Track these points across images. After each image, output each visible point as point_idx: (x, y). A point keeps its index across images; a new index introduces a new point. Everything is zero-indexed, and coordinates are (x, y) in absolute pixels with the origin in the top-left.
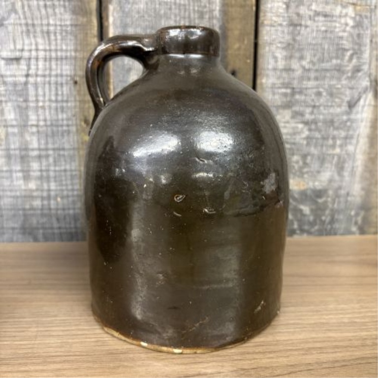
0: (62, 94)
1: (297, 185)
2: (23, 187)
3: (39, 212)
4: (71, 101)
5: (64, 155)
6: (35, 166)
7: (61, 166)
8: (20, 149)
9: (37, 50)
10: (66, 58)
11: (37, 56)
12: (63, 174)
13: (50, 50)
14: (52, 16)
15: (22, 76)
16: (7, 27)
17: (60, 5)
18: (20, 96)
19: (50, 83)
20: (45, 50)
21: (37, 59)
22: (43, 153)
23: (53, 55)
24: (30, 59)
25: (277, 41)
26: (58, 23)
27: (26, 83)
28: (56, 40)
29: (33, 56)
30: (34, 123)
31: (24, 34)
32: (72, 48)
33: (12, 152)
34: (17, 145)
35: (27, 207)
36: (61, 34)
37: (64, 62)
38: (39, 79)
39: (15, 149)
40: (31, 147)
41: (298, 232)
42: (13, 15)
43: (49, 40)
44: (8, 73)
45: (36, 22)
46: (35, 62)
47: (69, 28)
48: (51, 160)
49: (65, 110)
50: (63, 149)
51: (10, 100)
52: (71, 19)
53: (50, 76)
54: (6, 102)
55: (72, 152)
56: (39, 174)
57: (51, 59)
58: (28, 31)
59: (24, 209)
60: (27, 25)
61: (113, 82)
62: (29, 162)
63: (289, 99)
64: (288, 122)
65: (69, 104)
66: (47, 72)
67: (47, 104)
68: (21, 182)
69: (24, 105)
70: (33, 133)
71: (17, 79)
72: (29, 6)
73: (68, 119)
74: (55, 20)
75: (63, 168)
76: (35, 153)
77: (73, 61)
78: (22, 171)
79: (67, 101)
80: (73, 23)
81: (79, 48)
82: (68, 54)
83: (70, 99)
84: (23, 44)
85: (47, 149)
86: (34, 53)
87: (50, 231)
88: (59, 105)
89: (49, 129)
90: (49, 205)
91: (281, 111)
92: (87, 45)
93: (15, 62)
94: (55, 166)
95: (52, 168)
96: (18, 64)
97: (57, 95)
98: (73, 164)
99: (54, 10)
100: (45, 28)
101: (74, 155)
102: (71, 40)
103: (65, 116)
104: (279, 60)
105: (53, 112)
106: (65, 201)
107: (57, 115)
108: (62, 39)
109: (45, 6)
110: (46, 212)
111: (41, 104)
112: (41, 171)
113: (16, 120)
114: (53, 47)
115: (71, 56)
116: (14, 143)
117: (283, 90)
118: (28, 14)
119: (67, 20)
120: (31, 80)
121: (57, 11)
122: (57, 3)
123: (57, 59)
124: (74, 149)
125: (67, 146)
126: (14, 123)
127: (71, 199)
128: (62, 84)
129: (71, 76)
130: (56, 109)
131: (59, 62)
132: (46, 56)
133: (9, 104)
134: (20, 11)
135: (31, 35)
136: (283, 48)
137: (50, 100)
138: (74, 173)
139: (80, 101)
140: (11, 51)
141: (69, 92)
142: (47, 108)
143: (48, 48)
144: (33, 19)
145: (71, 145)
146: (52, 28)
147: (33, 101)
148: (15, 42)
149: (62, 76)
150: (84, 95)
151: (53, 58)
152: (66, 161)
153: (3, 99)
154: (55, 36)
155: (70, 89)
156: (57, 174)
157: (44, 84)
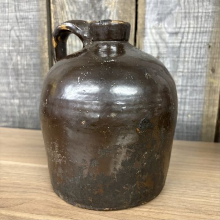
0: (200, 54)
4: (205, 58)
5: (196, 90)
7: (193, 96)
9: (189, 27)
10: (206, 32)
11: (189, 31)
12: (194, 101)
13: (197, 28)
14: (201, 7)
15: (177, 43)
16: (173, 15)
18: (176, 54)
19: (193, 47)
20: (194, 28)
21: (188, 33)
22: (184, 88)
23: (199, 30)
24: (184, 33)
26: (204, 11)
27: (180, 47)
28: (201, 21)
30: (181, 70)
31: (183, 18)
32: (211, 25)
36: (205, 17)
37: (204, 34)
38: (188, 45)
40: (177, 84)
42: (178, 8)
43: (197, 21)
44: (170, 41)
45: (191, 11)
46: (187, 35)
47: (210, 14)
48: (188, 92)
49: (201, 63)
51: (169, 57)
52: (213, 9)
53: (194, 43)
54: (166, 58)
55: (201, 88)
56: (179, 100)
57: (196, 33)
58: (185, 17)
60: (185, 13)
65: (204, 60)
66: (193, 41)
69: (176, 59)
70: (180, 76)
71: (174, 45)
72: (188, 2)
73: (202, 69)
74: (202, 10)
75: (194, 97)
77: (210, 34)
79: (203, 58)
80: (213, 11)
81: (215, 25)
82: (208, 30)
84: (181, 24)
85: (187, 86)
86: (187, 30)
87: (181, 134)
88: (198, 60)
89: (190, 74)
90: (183, 119)
93: (174, 35)
94: (190, 96)
95: (188, 97)
96: (177, 36)
97: (197, 54)
98: (201, 95)
99: (203, 3)
100: (196, 15)
101: (202, 90)
102: (210, 21)
103: (200, 67)
105: (193, 64)
106: (193, 117)
107: (195, 66)
108: (205, 21)
109: (198, 1)
111: (187, 59)
112: (181, 98)
113: (170, 68)
114: (199, 26)
115: (209, 30)
118: (187, 7)
119: (209, 9)
120: (183, 45)
123: (200, 33)
124: (203, 87)
125: (199, 85)
127: (196, 116)
129: (207, 43)
130: (195, 62)
131: (201, 35)
132: (193, 31)
133: (168, 59)
134: (182, 5)
135: (187, 19)
138: (200, 101)
139: (211, 58)
140: (174, 28)
141: (204, 53)
142: (190, 62)
143: (196, 26)
144: (189, 9)
145: (201, 84)
146: (200, 14)
147: (182, 58)
148: (176, 23)
149: (202, 43)
150: (214, 54)
151: (198, 32)
152: (197, 94)
153: (165, 56)
154: (201, 19)
155: (206, 51)
156: (190, 101)
157: (190, 48)
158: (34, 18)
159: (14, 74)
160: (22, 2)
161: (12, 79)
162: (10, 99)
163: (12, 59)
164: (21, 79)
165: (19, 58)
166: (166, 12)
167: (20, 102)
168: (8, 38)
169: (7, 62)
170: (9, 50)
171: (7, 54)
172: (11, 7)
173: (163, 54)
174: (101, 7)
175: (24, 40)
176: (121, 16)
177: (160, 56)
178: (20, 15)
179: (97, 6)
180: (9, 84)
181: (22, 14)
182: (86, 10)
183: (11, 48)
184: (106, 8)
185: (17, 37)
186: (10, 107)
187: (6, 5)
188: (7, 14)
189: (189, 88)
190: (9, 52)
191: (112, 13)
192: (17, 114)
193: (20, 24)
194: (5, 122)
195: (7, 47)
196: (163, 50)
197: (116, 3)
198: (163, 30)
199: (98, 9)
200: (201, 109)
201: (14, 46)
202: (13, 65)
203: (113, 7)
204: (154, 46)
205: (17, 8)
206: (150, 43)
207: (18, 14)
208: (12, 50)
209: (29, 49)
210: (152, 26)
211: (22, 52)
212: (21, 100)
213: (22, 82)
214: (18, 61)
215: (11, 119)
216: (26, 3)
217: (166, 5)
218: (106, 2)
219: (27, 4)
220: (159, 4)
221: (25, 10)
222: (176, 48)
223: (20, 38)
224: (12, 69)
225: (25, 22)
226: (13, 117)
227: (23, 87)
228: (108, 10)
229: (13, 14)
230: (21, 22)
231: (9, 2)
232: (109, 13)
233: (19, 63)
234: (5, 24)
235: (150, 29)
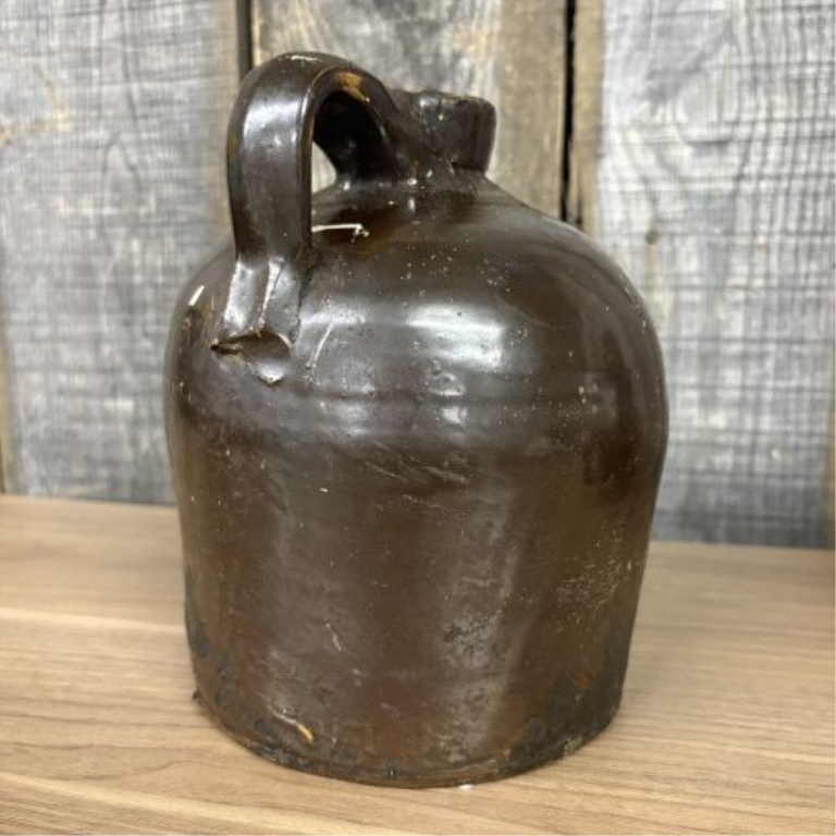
0: (815, 219)
2: (697, 422)
3: (726, 479)
5: (800, 356)
6: (732, 376)
7: (789, 378)
8: (702, 339)
9: (769, 121)
11: (768, 134)
12: (792, 396)
13: (800, 120)
14: (813, 42)
15: (726, 178)
16: (707, 75)
18: (718, 221)
19: (788, 193)
20: (788, 121)
21: (766, 140)
22: (754, 349)
23: (806, 129)
24: (749, 141)
26: (826, 58)
27: (734, 195)
28: (816, 95)
29: (757, 135)
30: (742, 281)
31: (745, 88)
33: (682, 345)
34: (696, 330)
35: (700, 465)
36: (830, 82)
37: (827, 144)
38: (764, 185)
39: (689, 339)
40: (726, 334)
42: (726, 48)
43: (801, 97)
44: (697, 173)
45: (774, 60)
46: (761, 149)
48: (770, 364)
49: (816, 252)
51: (694, 232)
53: (791, 176)
54: (684, 235)
55: (819, 349)
56: (736, 394)
57: (798, 139)
58: (755, 81)
59: (692, 472)
60: (754, 66)
62: (717, 368)
65: (827, 241)
66: (786, 170)
68: (694, 412)
69: (723, 241)
70: (736, 305)
71: (713, 186)
72: (764, 26)
73: (821, 274)
74: (819, 52)
75: (794, 383)
76: (736, 348)
78: (700, 387)
79: (824, 234)
83: (829, 229)
84: (740, 110)
85: (763, 341)
86: (761, 129)
87: (744, 524)
88: (805, 241)
89: (774, 297)
90: (751, 465)
93: (714, 150)
94: (777, 377)
95: (770, 383)
96: (723, 153)
97: (802, 219)
98: (819, 375)
99: (820, 29)
100: (794, 72)
101: (824, 356)
103: (814, 267)
105: (788, 257)
106: (789, 459)
107: (797, 263)
108: (829, 95)
109: (801, 23)
110: (743, 480)
111: (761, 240)
112: (743, 388)
113: (700, 274)
114: (807, 113)
116: (690, 326)
118: (761, 44)
120: (747, 187)
121: (827, 31)
123: (812, 139)
124: (826, 341)
125: (811, 335)
126: (696, 281)
127: (802, 455)
128: (816, 195)
130: (796, 250)
131: (816, 146)
132: (786, 132)
133: (691, 241)
134: (742, 38)
135: (761, 89)
138: (818, 396)
140: (711, 125)
141: (829, 214)
142: (775, 249)
143: (795, 115)
144: (768, 53)
145: (819, 333)
146: (810, 71)
147: (743, 234)
148: (721, 107)
149: (819, 176)
151: (804, 138)
152: (803, 369)
153: (678, 228)
154: (816, 86)
156: (779, 396)
157: (775, 195)
158: (192, 102)
159: (115, 303)
160: (151, 45)
161: (108, 324)
162: (102, 397)
163: (109, 251)
164: (144, 324)
165: (136, 245)
166: (681, 66)
167: (137, 407)
168: (99, 175)
169: (95, 260)
170: (101, 217)
171: (92, 234)
172: (110, 62)
173: (674, 221)
174: (437, 55)
175: (156, 181)
176: (512, 83)
177: (660, 228)
178: (144, 93)
179: (423, 49)
180: (97, 341)
181: (148, 86)
182: (383, 66)
183: (108, 211)
184: (457, 56)
185: (132, 168)
186: (100, 427)
187: (93, 54)
188: (95, 89)
189: (771, 348)
190: (102, 225)
191: (479, 75)
192: (127, 453)
193: (141, 122)
194: (81, 481)
195: (95, 206)
196: (671, 208)
197: (495, 40)
198: (672, 132)
199: (427, 61)
200: (823, 428)
201: (117, 204)
202: (115, 271)
203: (483, 52)
204: (637, 193)
205: (131, 66)
206: (622, 181)
207: (135, 87)
208: (110, 217)
209: (172, 213)
210: (627, 119)
211: (147, 226)
212: (142, 402)
213: (146, 335)
214: (131, 255)
215: (104, 473)
216: (163, 48)
217: (681, 38)
218: (457, 36)
219: (167, 52)
220: (653, 37)
221: (161, 72)
222: (721, 196)
223: (141, 173)
224: (109, 286)
225: (159, 116)
226: (111, 463)
227: (147, 352)
228: (465, 63)
229: (119, 89)
230: (146, 117)
231: (104, 45)
232: (466, 74)
233: (137, 262)
234: (88, 124)
235: (622, 129)
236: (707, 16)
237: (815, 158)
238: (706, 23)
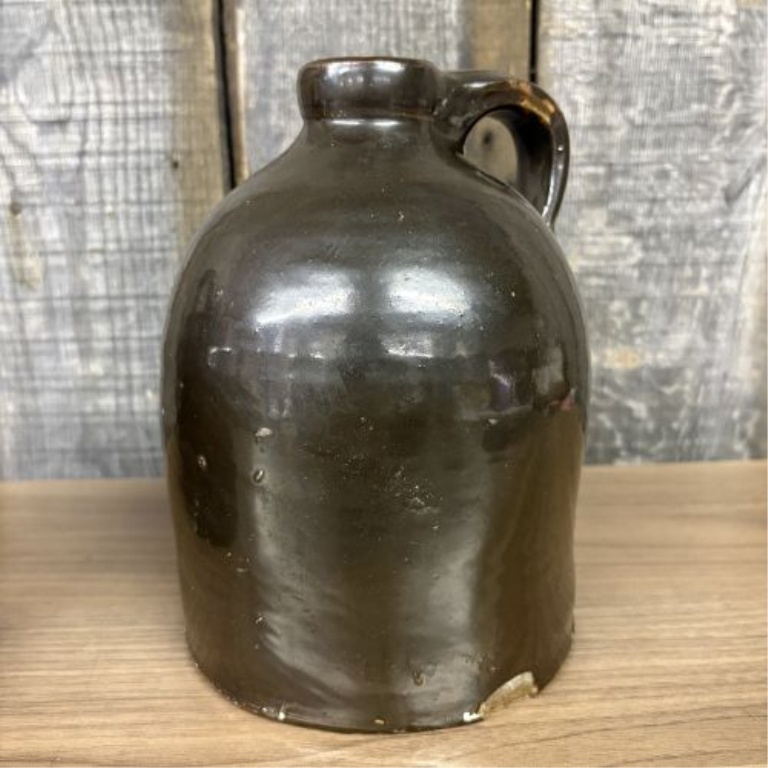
0: (150, 189)
1: (620, 360)
2: (80, 371)
3: (111, 419)
4: (168, 202)
6: (101, 329)
7: (151, 328)
8: (73, 298)
9: (99, 103)
10: (156, 117)
11: (100, 115)
12: (156, 344)
13: (125, 103)
14: (126, 34)
15: (72, 155)
16: (39, 61)
17: (140, 12)
18: (70, 193)
19: (125, 167)
20: (115, 103)
21: (100, 121)
22: (116, 304)
23: (131, 111)
24: (85, 121)
25: (576, 69)
26: (139, 48)
27: (80, 169)
28: (135, 81)
29: (91, 116)
30: (98, 245)
31: (74, 73)
32: (167, 96)
33: (57, 304)
34: (66, 290)
35: (89, 408)
36: (145, 69)
37: (152, 125)
38: (104, 160)
39: (61, 298)
40: (92, 292)
41: (623, 453)
42: (51, 36)
43: (122, 81)
44: (45, 150)
45: (95, 48)
46: (96, 128)
47: (160, 59)
48: (132, 317)
49: (155, 219)
50: (155, 296)
51: (51, 203)
52: (164, 40)
54: (43, 206)
56: (107, 345)
57: (126, 119)
58: (81, 67)
59: (83, 415)
60: (78, 53)
61: (249, 163)
62: (89, 323)
63: (601, 186)
64: (600, 234)
65: (164, 208)
66: (120, 146)
67: (121, 208)
68: (75, 362)
69: (77, 211)
70: (95, 267)
71: (61, 162)
72: (81, 17)
73: (163, 238)
74: (132, 42)
75: (155, 333)
76: (101, 305)
77: (170, 124)
78: (77, 340)
79: (160, 202)
80: (167, 47)
81: (180, 96)
82: (160, 109)
83: (164, 198)
84: (73, 93)
85: (123, 297)
86: (93, 110)
87: (133, 456)
88: (145, 210)
89: (127, 257)
90: (130, 404)
91: (585, 211)
92: (196, 90)
93: (57, 128)
94: (140, 328)
95: (134, 333)
96: (64, 131)
97: (139, 190)
99: (130, 22)
100: (113, 60)
102: (164, 81)
103: (156, 231)
104: (581, 108)
105: (133, 224)
107: (141, 228)
108: (147, 80)
109: (113, 16)
110: (124, 418)
111: (109, 209)
112: (113, 339)
113: (62, 240)
114: (130, 97)
115: (165, 113)
116: (60, 286)
117: (591, 170)
118: (80, 33)
119: (155, 43)
120: (89, 162)
121: (136, 23)
122: (134, 9)
123: (138, 119)
125: (162, 290)
126: (59, 247)
129: (165, 152)
130: (140, 218)
131: (142, 126)
132: (116, 114)
133: (49, 211)
134: (64, 28)
135: (88, 75)
136: (589, 84)
137: (127, 201)
139: (186, 202)
140: (50, 106)
141: (162, 184)
142: (121, 216)
143: (119, 98)
144: (89, 42)
146: (126, 59)
147: (92, 204)
148: (56, 90)
149: (148, 152)
150: (193, 189)
151: (131, 119)
153: (37, 200)
154: (134, 73)
155: (165, 178)
156: (145, 344)
157: (115, 169)
166: (15, 51)
173: (32, 193)
177: (22, 200)
196: (28, 182)
198: (16, 112)
217: (11, 26)
236: (31, 7)
237: (142, 136)
238: (31, 13)
